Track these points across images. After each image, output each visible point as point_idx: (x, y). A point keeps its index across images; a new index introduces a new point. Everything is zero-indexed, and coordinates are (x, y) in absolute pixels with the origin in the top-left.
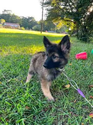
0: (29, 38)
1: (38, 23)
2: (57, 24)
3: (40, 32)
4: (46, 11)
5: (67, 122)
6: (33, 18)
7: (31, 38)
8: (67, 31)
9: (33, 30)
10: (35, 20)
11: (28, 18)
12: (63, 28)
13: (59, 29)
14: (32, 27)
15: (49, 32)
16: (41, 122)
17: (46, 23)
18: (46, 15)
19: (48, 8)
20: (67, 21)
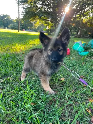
0: (8, 36)
1: (14, 21)
2: (35, 23)
3: (18, 31)
4: (23, 9)
5: (73, 110)
6: (8, 16)
7: (10, 36)
8: (45, 29)
9: (9, 28)
10: (11, 18)
11: (2, 15)
12: (41, 27)
13: (36, 28)
14: (8, 25)
15: (27, 31)
16: (51, 114)
17: (23, 22)
18: (23, 13)
19: (24, 6)
20: (45, 20)
